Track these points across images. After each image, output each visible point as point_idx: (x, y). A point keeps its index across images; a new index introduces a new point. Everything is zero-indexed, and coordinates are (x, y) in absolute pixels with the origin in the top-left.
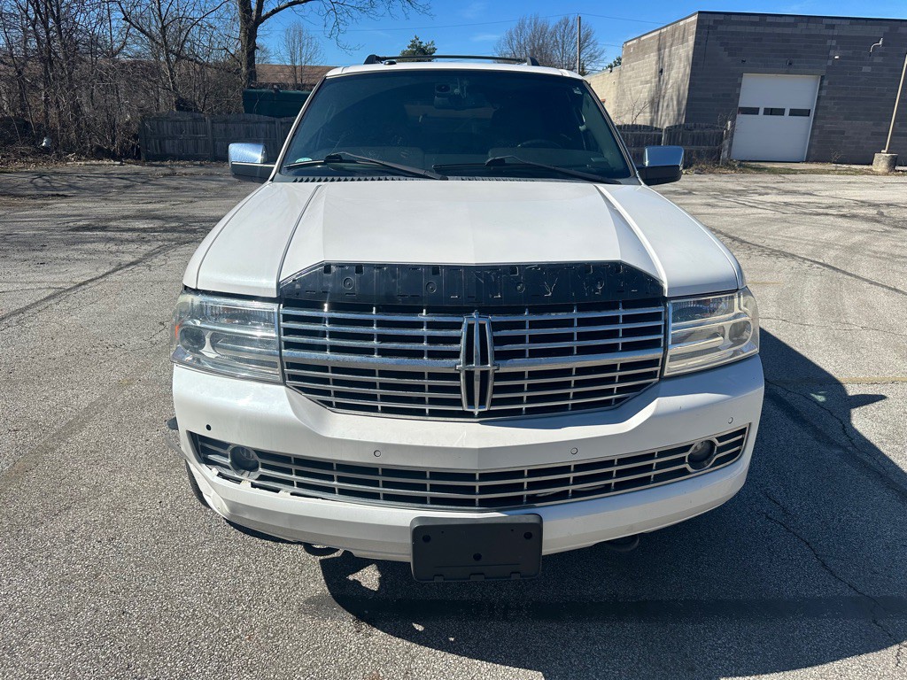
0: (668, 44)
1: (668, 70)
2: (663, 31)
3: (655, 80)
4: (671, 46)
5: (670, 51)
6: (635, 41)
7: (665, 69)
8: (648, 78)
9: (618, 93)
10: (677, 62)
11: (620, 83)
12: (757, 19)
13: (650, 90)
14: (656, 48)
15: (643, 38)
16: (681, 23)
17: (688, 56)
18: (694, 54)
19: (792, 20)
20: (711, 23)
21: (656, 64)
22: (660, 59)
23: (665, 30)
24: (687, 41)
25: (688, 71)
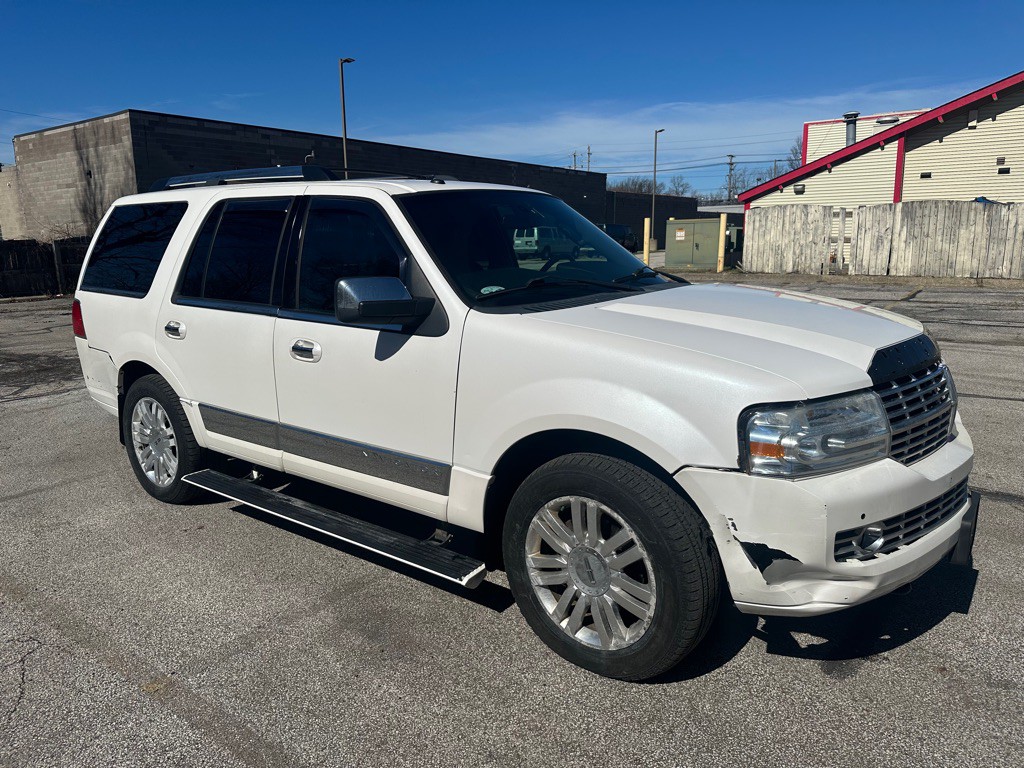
0: (91, 143)
1: (99, 172)
2: (78, 126)
3: (81, 185)
4: (96, 145)
5: (96, 151)
6: (33, 136)
7: (95, 171)
8: (70, 181)
9: (20, 198)
10: (111, 164)
11: (19, 185)
12: (195, 123)
13: (77, 195)
14: (72, 145)
15: (46, 133)
16: (106, 120)
17: (126, 158)
18: (135, 155)
19: (230, 127)
20: (147, 124)
21: (78, 164)
22: (82, 159)
23: (81, 126)
24: (121, 141)
25: (132, 173)
